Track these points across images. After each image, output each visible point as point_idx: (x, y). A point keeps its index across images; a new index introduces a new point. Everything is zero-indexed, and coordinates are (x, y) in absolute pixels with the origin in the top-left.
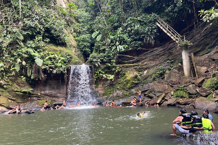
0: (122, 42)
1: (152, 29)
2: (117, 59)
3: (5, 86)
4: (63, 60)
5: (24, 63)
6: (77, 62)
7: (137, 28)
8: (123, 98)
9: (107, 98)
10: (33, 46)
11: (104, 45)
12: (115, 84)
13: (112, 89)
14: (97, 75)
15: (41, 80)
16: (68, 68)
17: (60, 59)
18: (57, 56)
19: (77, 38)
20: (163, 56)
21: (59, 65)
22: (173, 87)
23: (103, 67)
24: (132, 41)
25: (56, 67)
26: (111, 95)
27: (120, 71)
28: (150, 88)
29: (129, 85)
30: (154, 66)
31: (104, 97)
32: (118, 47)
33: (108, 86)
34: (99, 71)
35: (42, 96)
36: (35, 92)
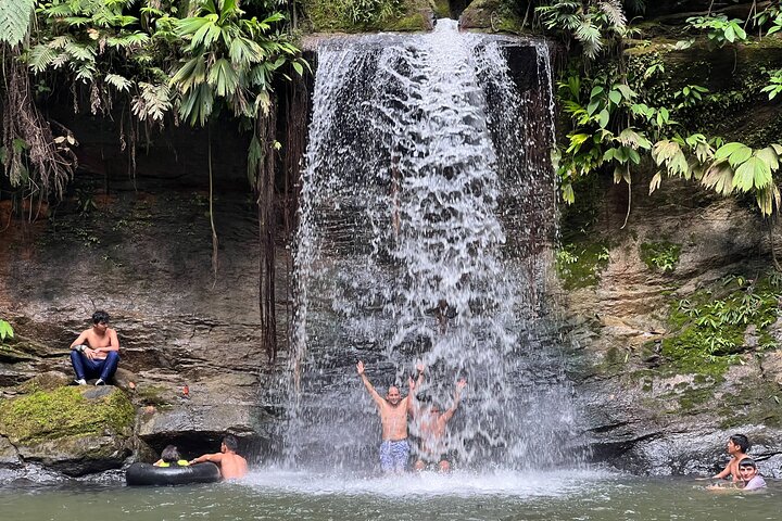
9: (691, 402)
13: (752, 303)
14: (585, 149)
15: (21, 191)
16: (288, 68)
21: (195, 40)
23: (652, 53)
25: (170, 53)
26: (741, 370)
31: (661, 386)
33: (707, 265)
34: (615, 98)
35: (35, 344)
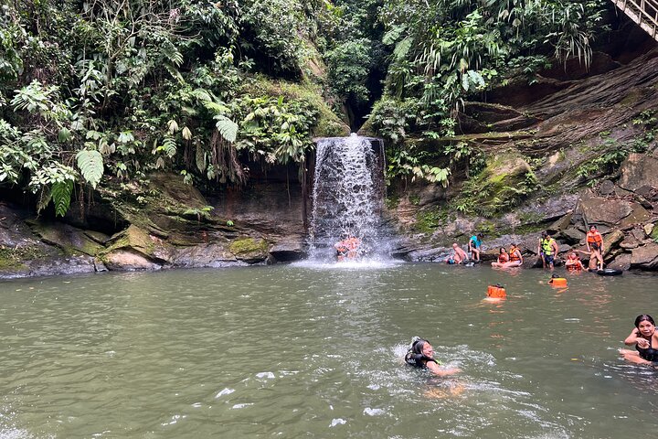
0: (479, 58)
1: (585, 10)
2: (461, 117)
3: (140, 199)
4: (294, 123)
5: (186, 132)
6: (334, 130)
7: (534, 9)
9: (424, 241)
10: (210, 81)
11: (419, 70)
12: (452, 197)
13: (441, 213)
14: (393, 169)
15: (234, 184)
16: (309, 148)
17: (285, 120)
18: (277, 113)
19: (327, 54)
20: (618, 106)
21: (283, 140)
22: (651, 208)
23: (413, 142)
24: (512, 56)
25: (276, 144)
26: (437, 232)
27: (470, 156)
28: (569, 211)
29: (497, 200)
30: (587, 139)
31: (415, 236)
32: (465, 77)
33: (428, 202)
34: (402, 155)
35: (239, 227)
36: (220, 218)
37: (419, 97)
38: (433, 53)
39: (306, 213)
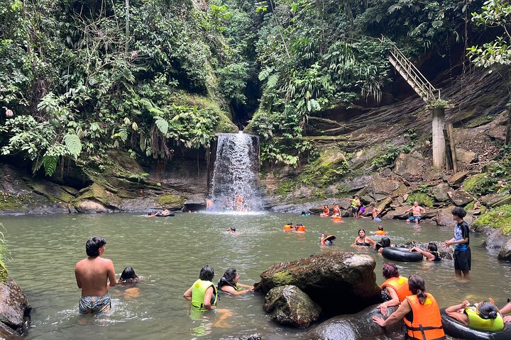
0: (318, 92)
1: (378, 69)
2: (306, 126)
3: (101, 166)
4: (204, 124)
5: (135, 126)
6: (228, 129)
7: (350, 66)
8: (312, 200)
9: (281, 200)
10: (152, 94)
11: (282, 95)
12: (299, 174)
13: (292, 183)
14: (265, 155)
15: (163, 160)
16: (213, 139)
17: (198, 121)
18: (193, 116)
20: (396, 125)
21: (197, 134)
22: (409, 185)
23: (277, 139)
24: (338, 91)
25: (192, 136)
26: (290, 195)
27: (310, 150)
28: (366, 185)
29: (325, 177)
30: (378, 143)
31: (276, 197)
32: (309, 103)
33: (284, 176)
34: (270, 147)
35: (164, 187)
36: (152, 181)
37: (282, 112)
38: (291, 86)
39: (209, 180)
